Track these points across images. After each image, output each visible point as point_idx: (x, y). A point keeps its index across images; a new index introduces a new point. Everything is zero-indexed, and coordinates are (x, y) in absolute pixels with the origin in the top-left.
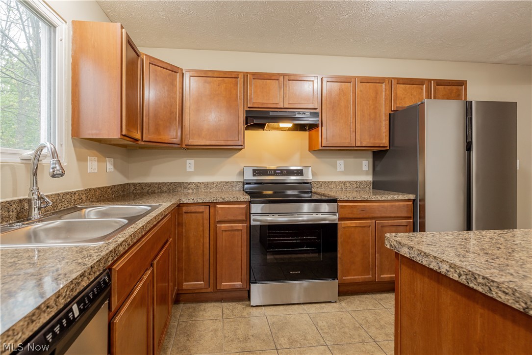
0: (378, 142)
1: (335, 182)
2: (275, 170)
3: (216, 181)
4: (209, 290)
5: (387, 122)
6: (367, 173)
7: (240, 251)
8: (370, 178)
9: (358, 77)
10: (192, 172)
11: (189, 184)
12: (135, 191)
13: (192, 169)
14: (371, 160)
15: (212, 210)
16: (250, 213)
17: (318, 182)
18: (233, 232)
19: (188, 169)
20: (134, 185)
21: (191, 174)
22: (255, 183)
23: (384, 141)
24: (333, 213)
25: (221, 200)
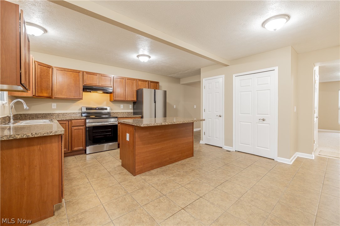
0: (133, 99)
1: (120, 112)
2: (96, 108)
3: (68, 112)
4: (68, 152)
5: (136, 93)
6: (131, 109)
7: (82, 136)
8: (132, 111)
9: (126, 78)
10: (55, 109)
11: (54, 114)
12: (21, 118)
13: (55, 108)
14: (133, 105)
15: (70, 122)
16: (86, 123)
17: (113, 112)
18: (79, 130)
19: (53, 108)
20: (21, 115)
21: (54, 109)
22: (87, 113)
23: (135, 99)
24: (116, 121)
25: (74, 119)
